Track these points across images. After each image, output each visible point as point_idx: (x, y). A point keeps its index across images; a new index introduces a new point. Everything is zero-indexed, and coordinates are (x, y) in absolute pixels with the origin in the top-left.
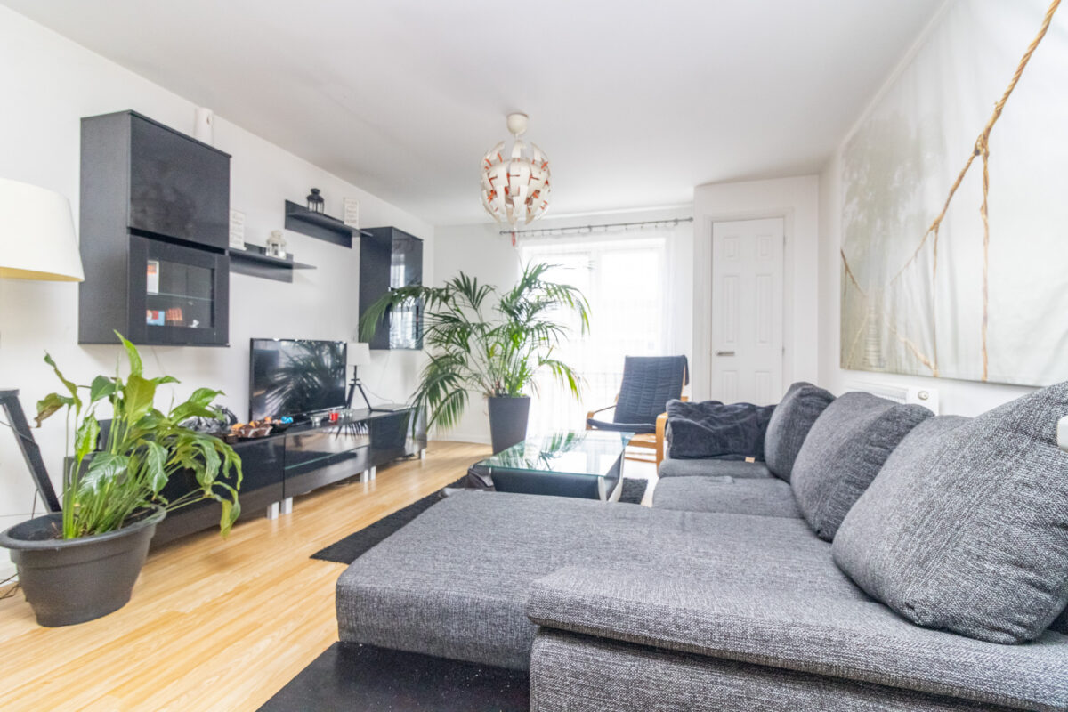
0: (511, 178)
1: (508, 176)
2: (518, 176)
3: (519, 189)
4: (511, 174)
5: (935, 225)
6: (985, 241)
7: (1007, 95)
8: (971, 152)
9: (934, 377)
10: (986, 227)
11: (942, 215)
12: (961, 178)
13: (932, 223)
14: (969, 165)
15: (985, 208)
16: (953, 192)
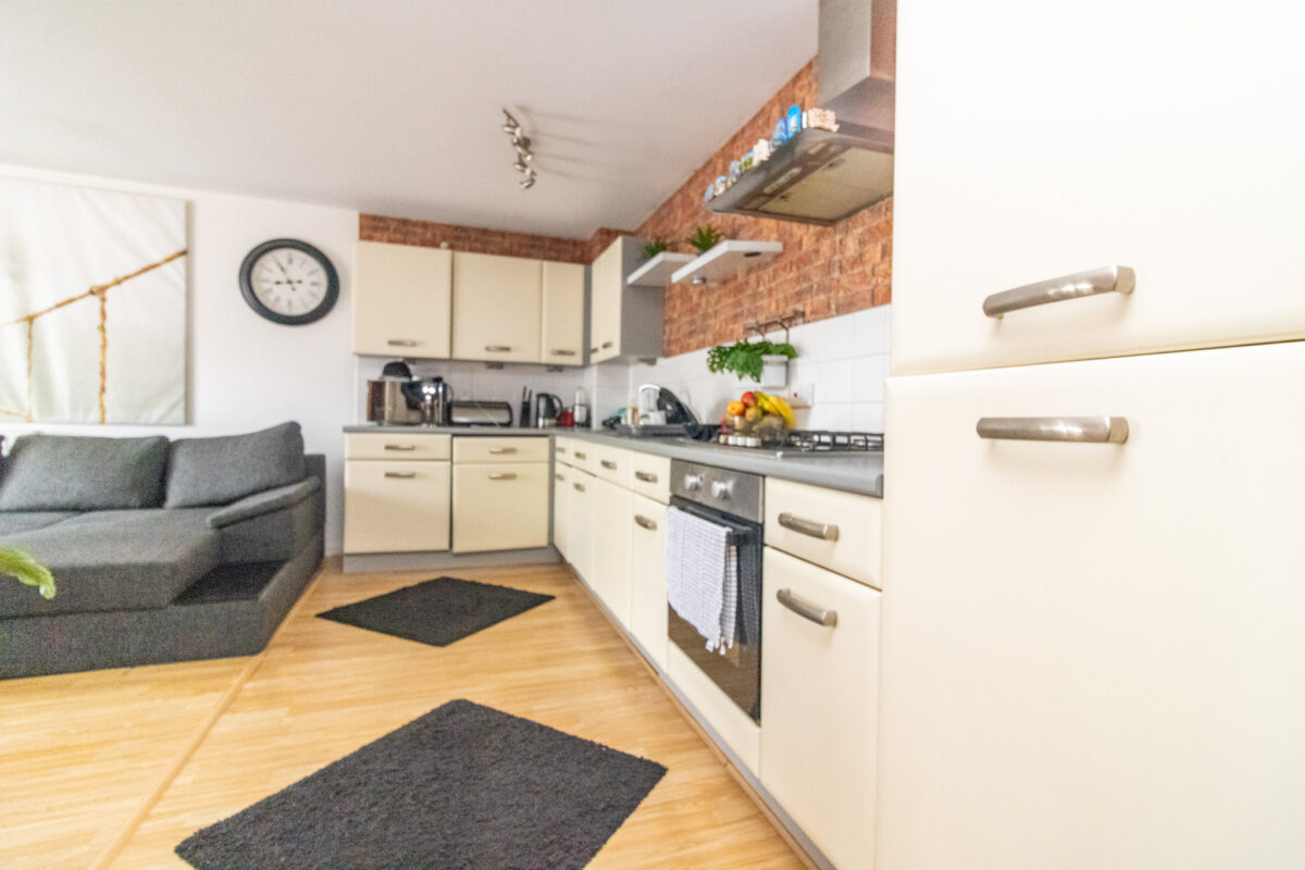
5: (31, 319)
6: (104, 346)
7: (127, 278)
8: (85, 290)
9: (29, 420)
10: (104, 339)
11: (41, 314)
12: (71, 301)
13: (24, 316)
14: (82, 297)
15: (102, 328)
16: (59, 305)
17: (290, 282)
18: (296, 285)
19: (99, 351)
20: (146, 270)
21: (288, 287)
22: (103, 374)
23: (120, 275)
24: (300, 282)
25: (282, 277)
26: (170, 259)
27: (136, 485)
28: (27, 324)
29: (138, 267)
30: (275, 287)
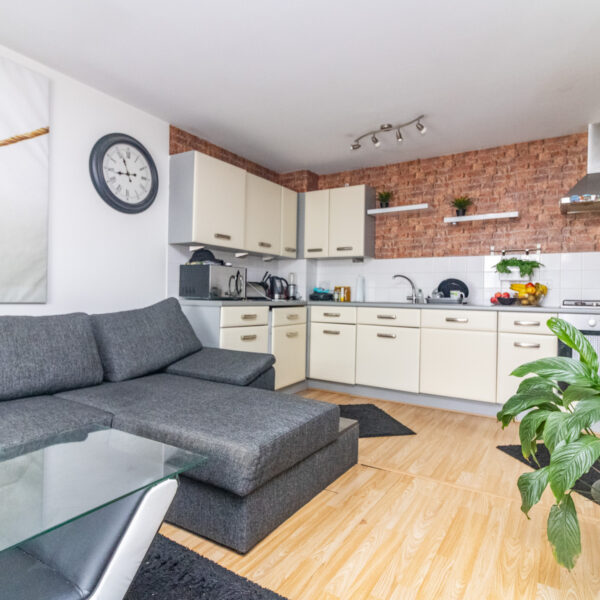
17: (128, 174)
18: (132, 177)
21: (127, 178)
24: (135, 175)
25: (123, 169)
30: (117, 176)
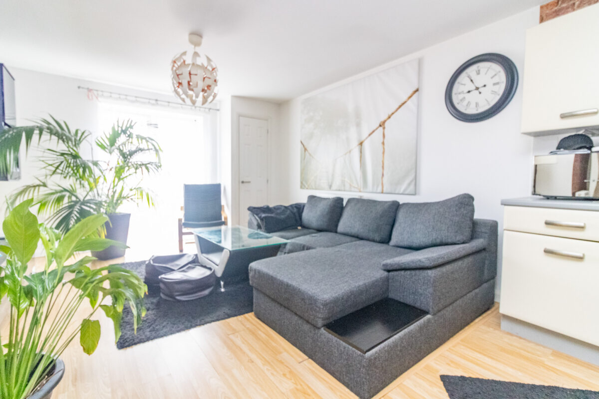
0: (192, 76)
1: (190, 74)
2: (196, 75)
3: (197, 83)
4: (192, 73)
5: (361, 144)
6: (384, 153)
7: (393, 114)
8: (378, 125)
9: (360, 191)
10: (384, 148)
11: (364, 140)
12: (373, 132)
13: (359, 143)
14: (377, 129)
15: (383, 143)
16: (370, 135)
18: (482, 89)
19: (382, 155)
20: (400, 106)
21: (477, 92)
22: (383, 167)
23: (390, 113)
24: (485, 86)
25: (472, 87)
26: (410, 97)
27: (378, 229)
28: (360, 146)
29: (397, 106)
30: (467, 95)
